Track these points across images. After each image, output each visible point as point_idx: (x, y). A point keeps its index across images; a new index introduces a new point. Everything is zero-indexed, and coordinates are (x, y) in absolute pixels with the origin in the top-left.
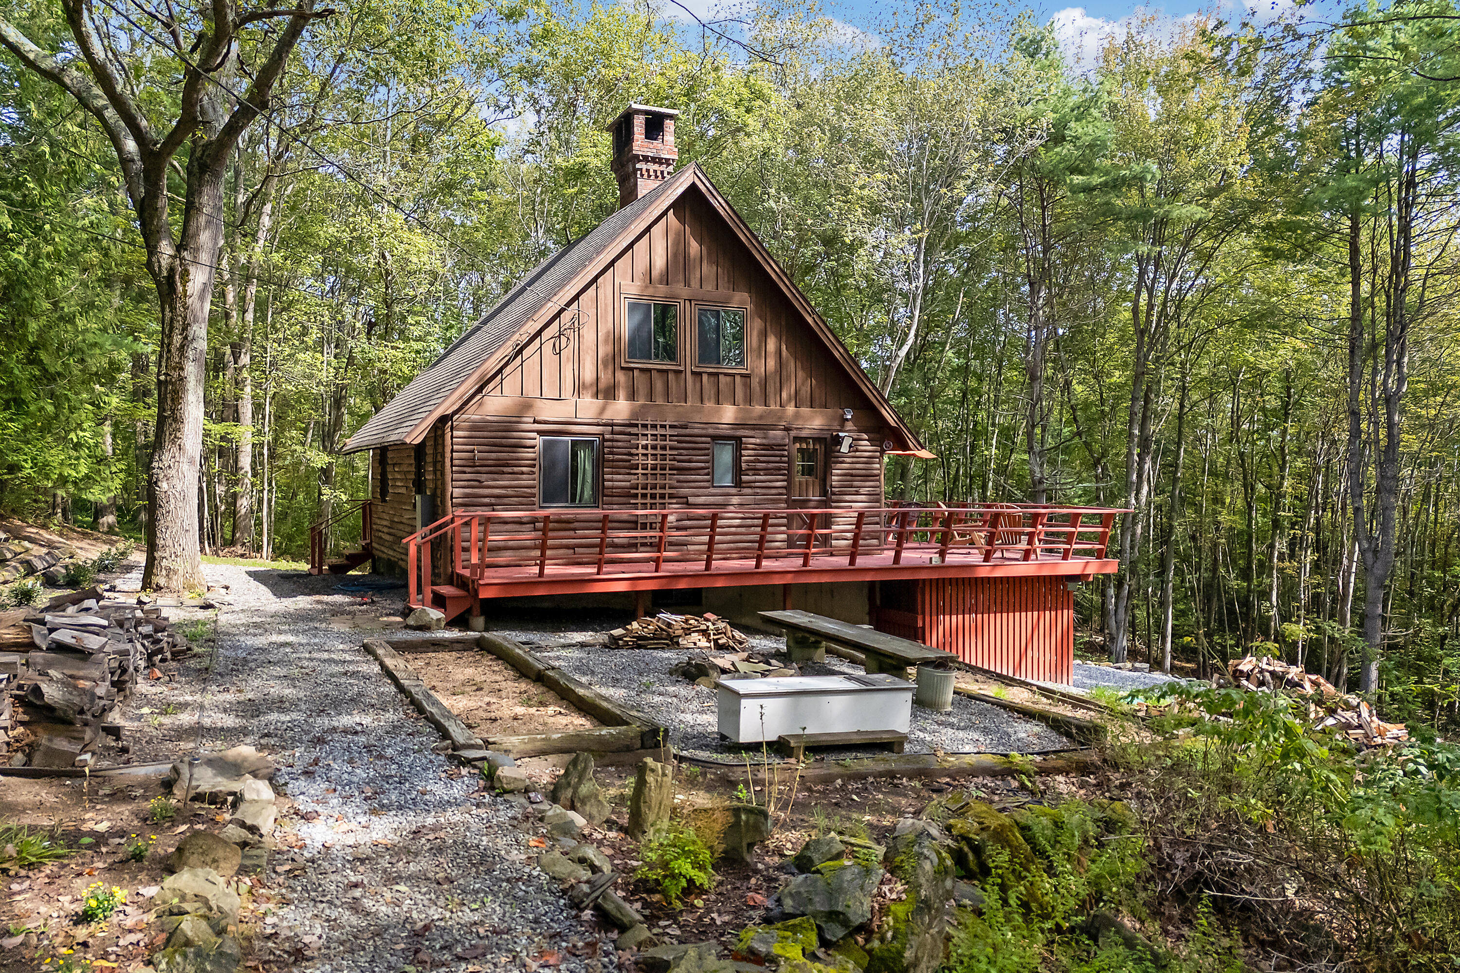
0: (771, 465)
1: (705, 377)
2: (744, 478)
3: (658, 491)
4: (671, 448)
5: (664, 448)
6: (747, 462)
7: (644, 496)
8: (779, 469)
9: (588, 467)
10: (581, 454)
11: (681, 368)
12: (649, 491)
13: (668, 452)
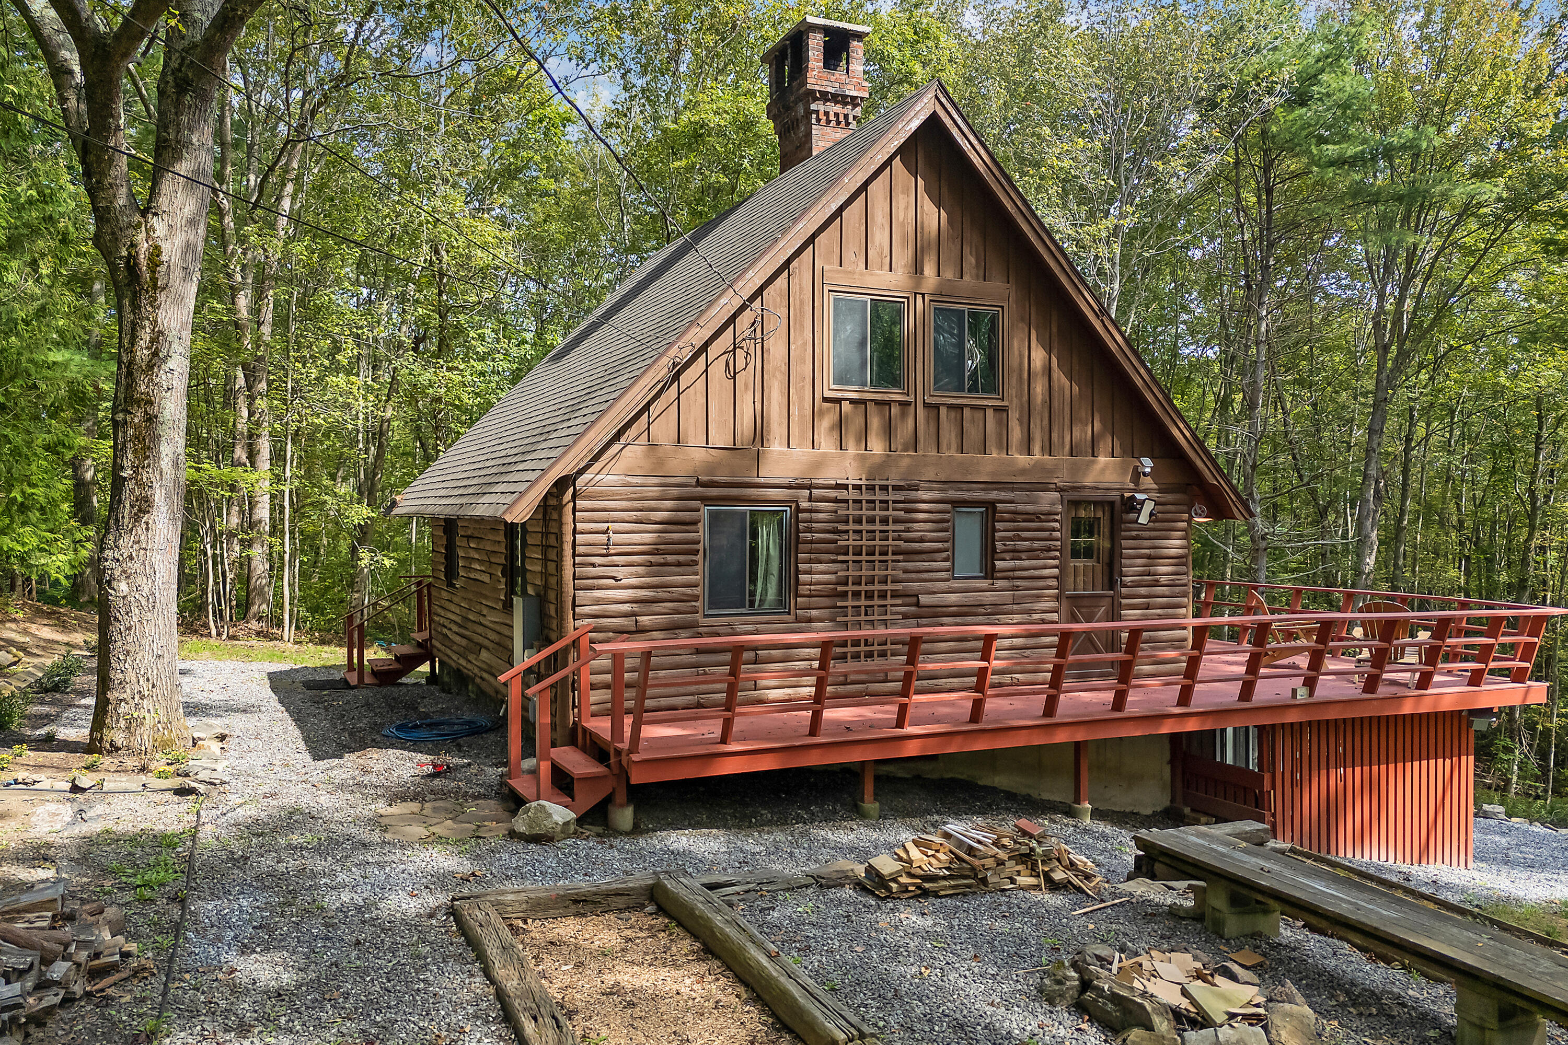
0: (1037, 544)
1: (943, 411)
2: (1000, 564)
3: (877, 587)
4: (896, 521)
5: (885, 521)
6: (1003, 539)
7: (857, 594)
8: (1049, 549)
9: (774, 552)
10: (763, 532)
11: (911, 398)
12: (863, 588)
13: (891, 527)
